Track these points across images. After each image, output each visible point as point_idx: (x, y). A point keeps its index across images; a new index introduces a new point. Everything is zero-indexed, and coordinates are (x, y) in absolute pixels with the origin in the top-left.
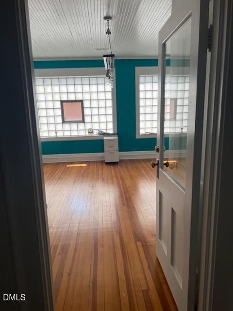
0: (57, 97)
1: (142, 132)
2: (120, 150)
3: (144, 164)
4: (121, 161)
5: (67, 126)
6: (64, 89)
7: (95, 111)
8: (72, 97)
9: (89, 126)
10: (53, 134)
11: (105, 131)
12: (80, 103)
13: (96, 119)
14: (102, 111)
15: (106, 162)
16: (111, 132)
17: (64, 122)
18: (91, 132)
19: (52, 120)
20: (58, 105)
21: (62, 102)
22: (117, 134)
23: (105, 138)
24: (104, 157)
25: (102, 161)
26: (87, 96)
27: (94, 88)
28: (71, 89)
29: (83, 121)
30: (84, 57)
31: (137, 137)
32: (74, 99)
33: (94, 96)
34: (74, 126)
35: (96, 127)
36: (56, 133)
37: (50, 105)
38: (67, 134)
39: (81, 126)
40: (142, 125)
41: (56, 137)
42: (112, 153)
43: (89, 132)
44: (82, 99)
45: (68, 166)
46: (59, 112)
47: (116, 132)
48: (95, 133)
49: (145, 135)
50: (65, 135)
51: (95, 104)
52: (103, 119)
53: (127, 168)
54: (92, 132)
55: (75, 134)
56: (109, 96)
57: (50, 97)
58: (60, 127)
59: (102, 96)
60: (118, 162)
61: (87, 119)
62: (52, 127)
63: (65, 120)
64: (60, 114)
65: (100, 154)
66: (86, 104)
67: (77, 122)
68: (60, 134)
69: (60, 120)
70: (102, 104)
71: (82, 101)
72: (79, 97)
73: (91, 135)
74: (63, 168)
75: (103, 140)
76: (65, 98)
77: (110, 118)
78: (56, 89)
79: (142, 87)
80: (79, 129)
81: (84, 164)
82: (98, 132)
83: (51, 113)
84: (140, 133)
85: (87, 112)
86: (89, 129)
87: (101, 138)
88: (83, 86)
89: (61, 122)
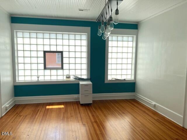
0: (41, 48)
1: (110, 78)
2: (93, 93)
3: (113, 105)
5: (48, 72)
7: (72, 61)
8: (53, 49)
9: (66, 72)
10: (35, 79)
11: (80, 77)
12: (60, 54)
13: (72, 66)
14: (78, 61)
15: (81, 103)
16: (85, 77)
17: (45, 68)
18: (68, 77)
19: (34, 67)
20: (41, 54)
21: (45, 52)
22: (90, 79)
23: (81, 83)
24: (78, 98)
25: (77, 102)
26: (66, 49)
28: (53, 42)
29: (62, 68)
31: (106, 82)
32: (55, 50)
34: (54, 72)
35: (72, 73)
36: (38, 77)
37: (34, 54)
38: (48, 79)
39: (60, 72)
40: (109, 72)
41: (38, 82)
43: (67, 77)
45: (48, 107)
46: (42, 60)
47: (89, 77)
48: (72, 78)
49: (112, 80)
50: (45, 79)
51: (72, 55)
52: (78, 66)
55: (54, 79)
58: (41, 72)
59: (78, 49)
60: (91, 104)
61: (65, 67)
62: (34, 73)
63: (46, 67)
64: (43, 62)
65: (75, 96)
66: (65, 55)
67: (57, 69)
68: (41, 79)
69: (42, 66)
71: (62, 52)
72: (60, 49)
73: (68, 79)
74: (43, 109)
75: (78, 84)
78: (40, 41)
80: (59, 74)
81: (61, 105)
82: (74, 77)
83: (34, 60)
84: (108, 78)
85: (65, 60)
86: (67, 75)
87: (77, 82)
88: (64, 40)
89: (43, 68)
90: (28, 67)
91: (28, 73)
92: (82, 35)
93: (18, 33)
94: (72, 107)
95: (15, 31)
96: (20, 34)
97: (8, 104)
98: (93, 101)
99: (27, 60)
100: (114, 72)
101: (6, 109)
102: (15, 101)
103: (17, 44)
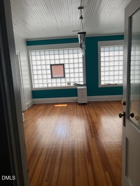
0: (48, 62)
1: (103, 83)
2: (88, 96)
3: (104, 104)
4: (89, 102)
5: (54, 80)
6: (52, 57)
7: (72, 71)
8: (57, 62)
9: (68, 80)
10: (45, 86)
11: (78, 83)
12: (62, 66)
13: (72, 75)
14: (76, 70)
15: (79, 103)
16: (82, 83)
17: (52, 78)
18: (69, 84)
19: (45, 77)
20: (49, 67)
21: (51, 65)
22: (86, 85)
23: (78, 88)
24: (77, 99)
25: (76, 102)
26: (66, 61)
27: (71, 56)
28: (57, 57)
29: (64, 77)
31: (99, 86)
33: (71, 61)
34: (59, 80)
35: (72, 80)
36: (48, 85)
37: (44, 67)
38: (54, 85)
39: (63, 80)
40: (102, 78)
41: (48, 87)
42: (83, 98)
43: (68, 84)
44: (63, 63)
45: (55, 106)
46: (49, 72)
48: (72, 84)
49: (105, 85)
50: (53, 86)
51: (72, 66)
52: (77, 75)
53: (93, 108)
54: (70, 84)
55: (59, 85)
56: (81, 60)
57: (43, 63)
58: (50, 81)
59: (76, 61)
60: (87, 103)
61: (67, 76)
62: (45, 81)
64: (50, 73)
65: (75, 98)
66: (66, 66)
67: (60, 78)
68: (50, 85)
69: (50, 76)
70: (76, 66)
71: (63, 65)
72: (62, 62)
73: (69, 85)
74: (52, 107)
75: (77, 89)
76: (53, 63)
77: (81, 75)
78: (48, 57)
79: (102, 54)
80: (62, 82)
81: (64, 104)
82: (74, 84)
83: (44, 72)
84: (102, 84)
85: (67, 71)
86: (68, 82)
87: (76, 88)
88: (64, 55)
89: (51, 78)
90: (40, 77)
91: (41, 81)
93: (32, 53)
94: (72, 106)
95: (30, 51)
96: (33, 53)
97: (29, 103)
99: (40, 72)
100: (107, 78)
101: (28, 106)
102: (33, 102)
103: (32, 61)
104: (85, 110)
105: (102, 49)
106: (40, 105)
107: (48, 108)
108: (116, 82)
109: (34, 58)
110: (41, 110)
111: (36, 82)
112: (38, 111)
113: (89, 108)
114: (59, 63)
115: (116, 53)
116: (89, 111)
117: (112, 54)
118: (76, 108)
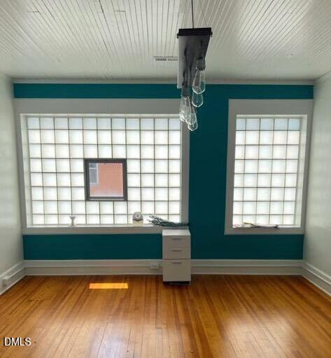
0: (78, 152)
1: (237, 222)
2: (192, 258)
3: (241, 288)
4: (195, 278)
5: (94, 207)
6: (91, 137)
7: (148, 181)
8: (106, 153)
9: (135, 208)
10: (66, 221)
11: (164, 218)
12: (121, 164)
13: (148, 194)
14: (162, 181)
15: (164, 280)
16: (177, 220)
17: (88, 198)
18: (138, 219)
19: (66, 194)
20: (80, 166)
21: (87, 162)
22: (188, 225)
23: (166, 233)
24: (160, 267)
26: (134, 153)
27: (148, 138)
28: (105, 137)
29: (125, 198)
30: (132, 79)
31: (227, 232)
32: (109, 156)
33: (148, 152)
34: (107, 207)
35: (148, 209)
36: (73, 219)
38: (94, 221)
39: (121, 207)
40: (237, 208)
41: (73, 227)
43: (135, 220)
44: (124, 157)
46: (80, 181)
47: (187, 222)
48: (146, 222)
49: (242, 229)
50: (89, 222)
51: (148, 167)
52: (162, 194)
54: (141, 219)
55: (108, 221)
56: (176, 152)
57: (64, 152)
58: (80, 208)
59: (162, 152)
60: (188, 282)
61: (133, 194)
62: (66, 208)
63: (91, 196)
64: (83, 184)
65: (153, 263)
66: (132, 167)
67: (113, 200)
68: (80, 221)
69: (81, 194)
70: (162, 167)
71: (124, 162)
72: (120, 153)
73: (138, 224)
75: (160, 235)
76: (92, 154)
77: (176, 194)
78: (77, 137)
79: (239, 138)
80: (117, 212)
82: (152, 219)
83: (65, 180)
84: (234, 223)
85: (133, 181)
86: (135, 214)
87: (158, 232)
88: (128, 132)
89: (83, 198)
90: (52, 194)
91: (53, 208)
92: (171, 120)
93: (29, 120)
95: (21, 115)
96: (34, 122)
97: (8, 274)
98: (193, 277)
99: (51, 180)
100: (249, 208)
101: (4, 286)
102: (25, 269)
103: (28, 144)
104: (185, 310)
105: (240, 123)
106: (46, 279)
107: (65, 296)
108: (275, 222)
109: (35, 137)
110: (42, 301)
111: (38, 208)
112: (33, 302)
113: (195, 301)
114: (110, 157)
115: (279, 137)
116: (195, 313)
117: (266, 138)
118: (157, 301)
